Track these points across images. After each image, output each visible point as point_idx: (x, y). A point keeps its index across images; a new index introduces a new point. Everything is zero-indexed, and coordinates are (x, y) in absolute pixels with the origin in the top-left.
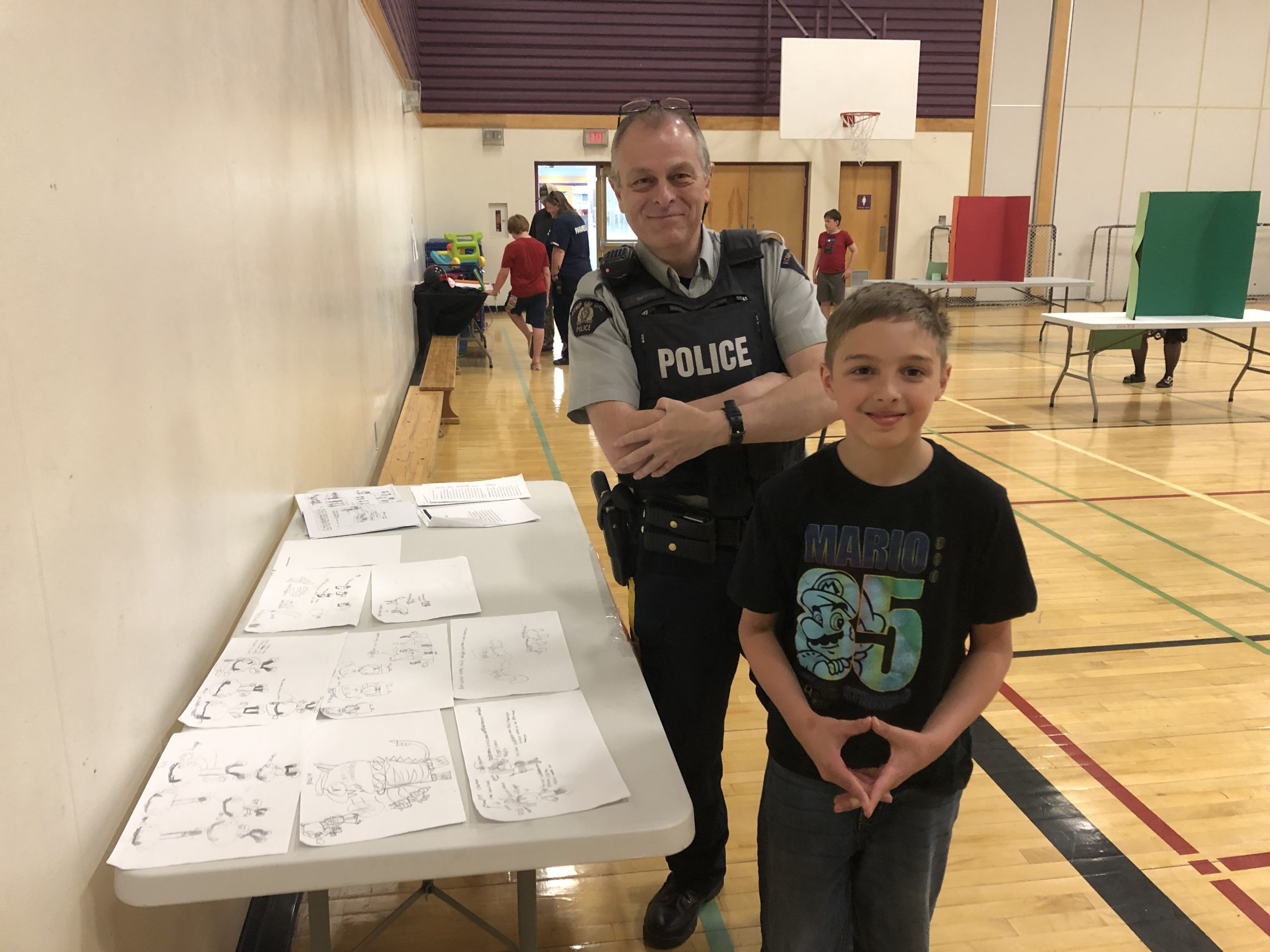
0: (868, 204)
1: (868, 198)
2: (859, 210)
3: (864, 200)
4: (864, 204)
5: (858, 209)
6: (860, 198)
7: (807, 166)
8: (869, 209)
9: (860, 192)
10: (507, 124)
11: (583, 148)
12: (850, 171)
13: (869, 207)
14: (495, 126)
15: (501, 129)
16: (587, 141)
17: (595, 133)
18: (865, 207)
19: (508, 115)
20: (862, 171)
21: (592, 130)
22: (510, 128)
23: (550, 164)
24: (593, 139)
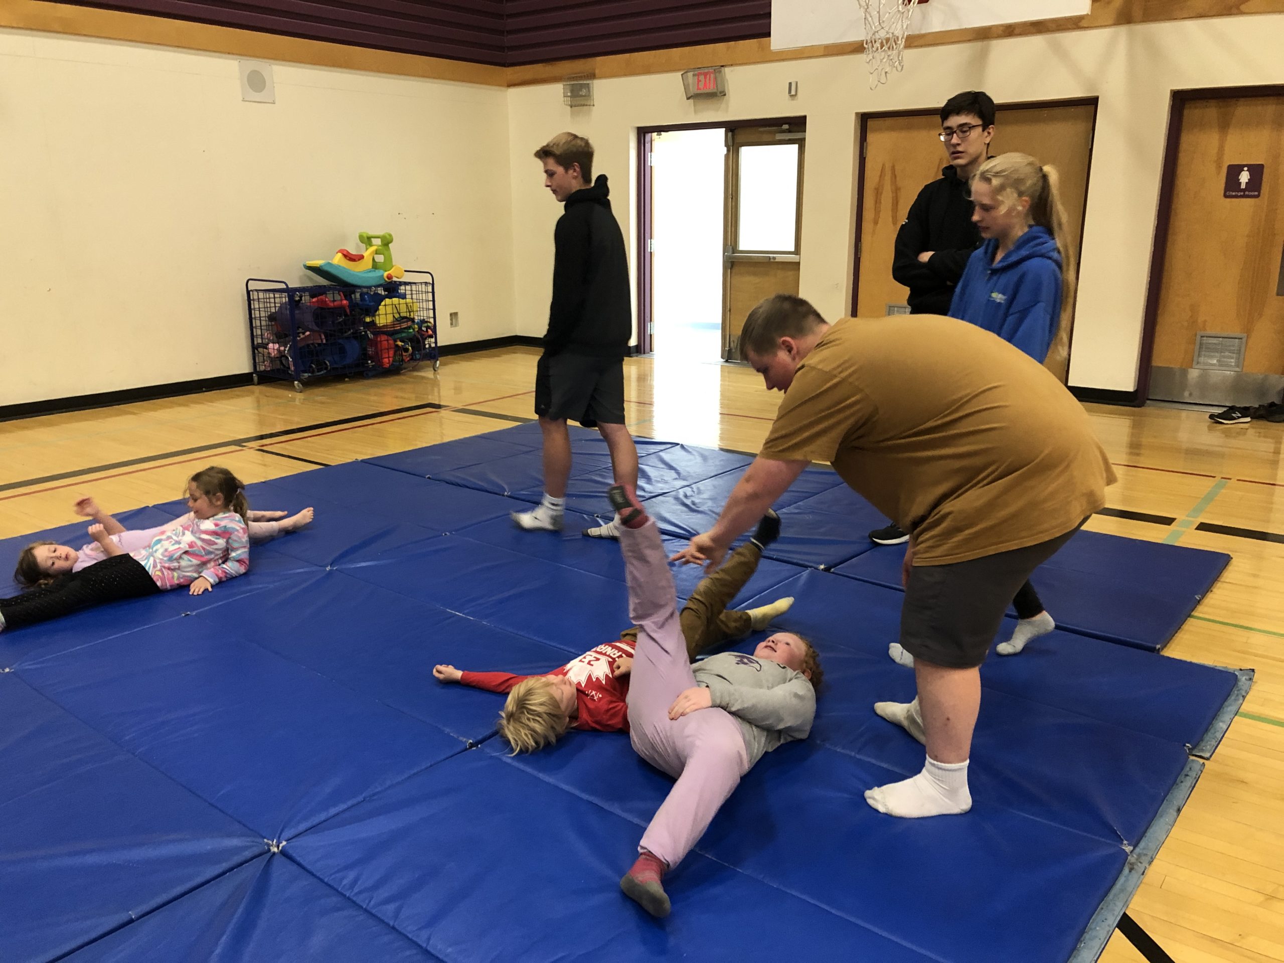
0: (1255, 186)
1: (1257, 171)
2: (1228, 200)
3: (1244, 177)
4: (1243, 186)
5: (1226, 196)
6: (1234, 171)
7: (1091, 103)
8: (1258, 196)
9: (1231, 159)
10: (597, 71)
11: (691, 101)
12: (1211, 111)
13: (1256, 193)
14: (581, 78)
15: (588, 82)
16: (693, 90)
17: (705, 75)
18: (1247, 193)
19: (598, 59)
20: (1242, 110)
21: (700, 71)
22: (600, 78)
23: (660, 129)
24: (701, 85)
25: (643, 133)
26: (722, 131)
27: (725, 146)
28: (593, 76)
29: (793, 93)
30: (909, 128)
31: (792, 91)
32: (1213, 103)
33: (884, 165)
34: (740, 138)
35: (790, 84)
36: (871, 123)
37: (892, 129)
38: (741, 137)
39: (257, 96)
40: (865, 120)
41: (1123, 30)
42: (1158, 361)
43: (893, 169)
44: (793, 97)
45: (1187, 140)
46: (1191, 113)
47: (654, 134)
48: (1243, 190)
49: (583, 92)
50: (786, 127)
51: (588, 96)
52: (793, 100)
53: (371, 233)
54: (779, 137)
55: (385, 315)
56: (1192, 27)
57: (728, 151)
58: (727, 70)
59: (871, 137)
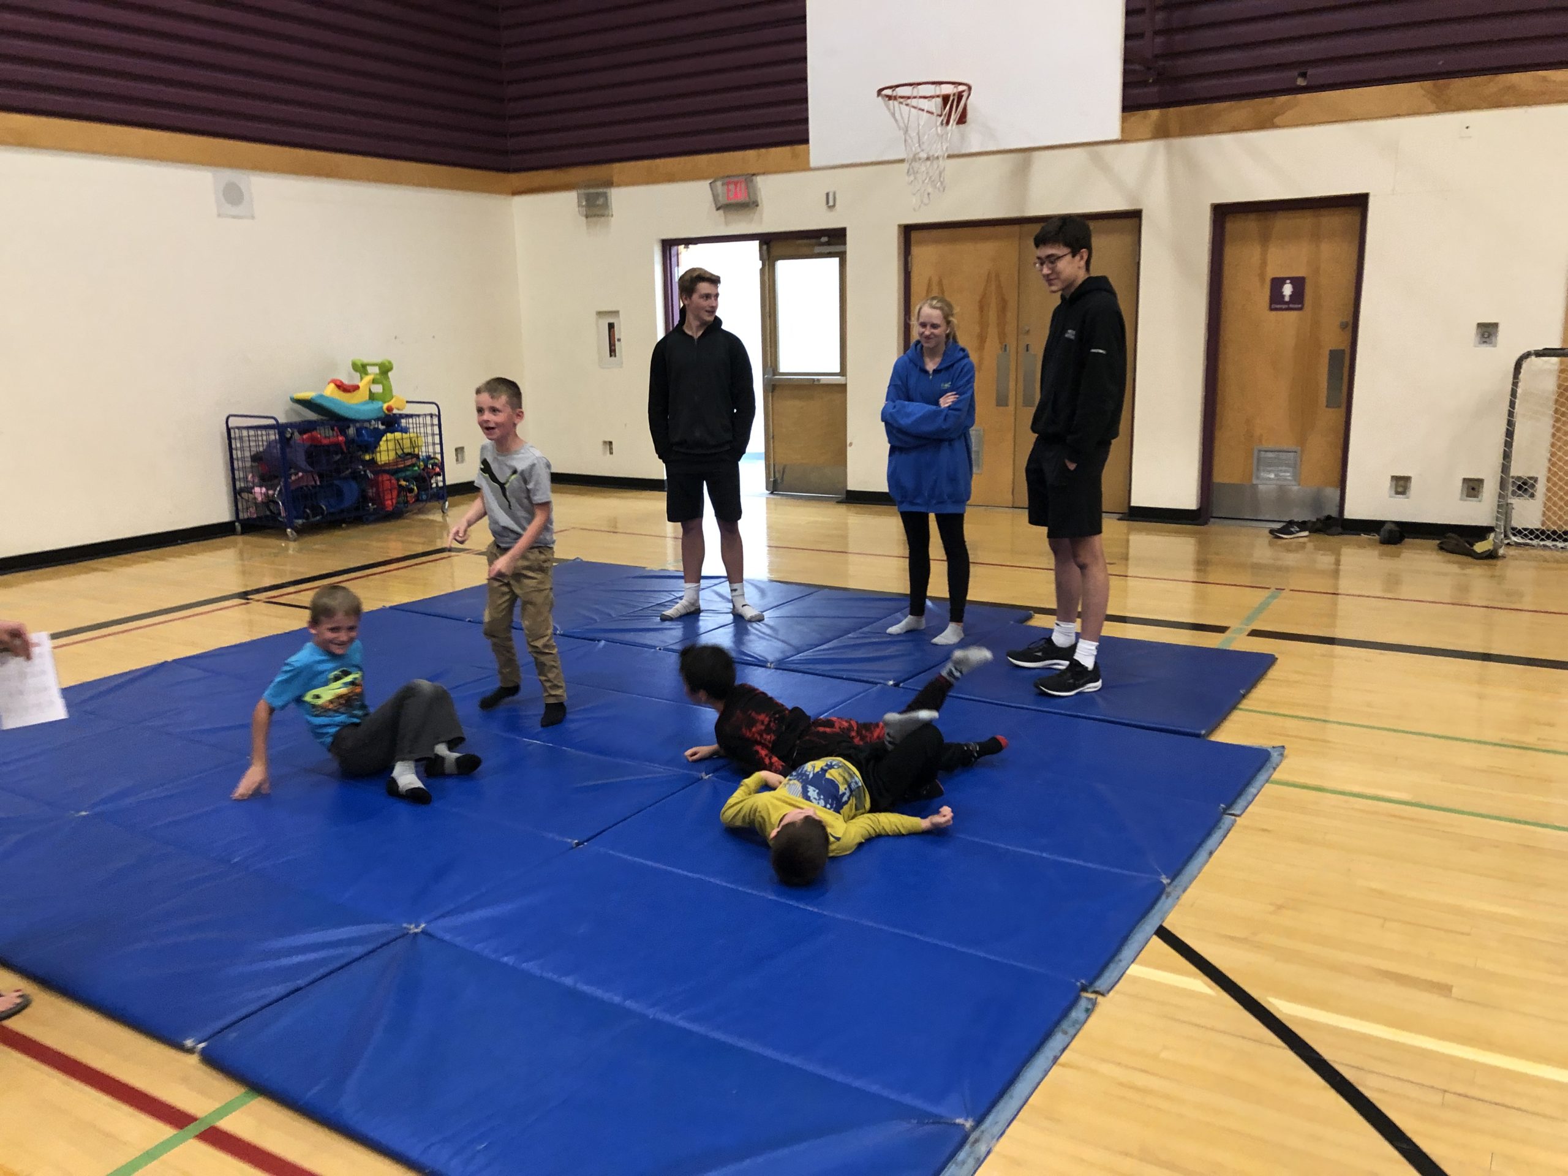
0: (1298, 296)
1: (1299, 283)
2: (1274, 313)
3: (1287, 290)
4: (1287, 299)
5: (1271, 309)
6: (1277, 284)
7: (1134, 216)
8: (1300, 309)
9: (1273, 272)
10: (615, 179)
11: (721, 212)
12: (1250, 224)
13: (1300, 306)
14: (598, 186)
15: (605, 190)
16: (723, 200)
17: (736, 184)
18: (1291, 306)
19: (617, 166)
20: (1281, 222)
21: (729, 179)
22: (619, 185)
23: (688, 242)
24: (731, 195)
25: (668, 246)
26: (756, 243)
27: (760, 259)
28: (610, 184)
29: (831, 203)
30: (954, 240)
31: (830, 202)
32: (1252, 216)
33: (930, 280)
34: (775, 251)
35: (828, 195)
36: (914, 235)
37: (937, 241)
38: (776, 249)
39: (235, 210)
40: (909, 233)
41: (1160, 144)
42: (1218, 478)
43: (940, 283)
44: (831, 207)
45: (1231, 253)
46: (1233, 226)
47: (681, 247)
48: (1287, 303)
49: (600, 201)
50: (824, 239)
51: (606, 205)
52: (832, 211)
53: (366, 361)
54: (817, 250)
55: (386, 451)
56: (1227, 140)
57: (764, 265)
58: (760, 180)
59: (915, 250)
